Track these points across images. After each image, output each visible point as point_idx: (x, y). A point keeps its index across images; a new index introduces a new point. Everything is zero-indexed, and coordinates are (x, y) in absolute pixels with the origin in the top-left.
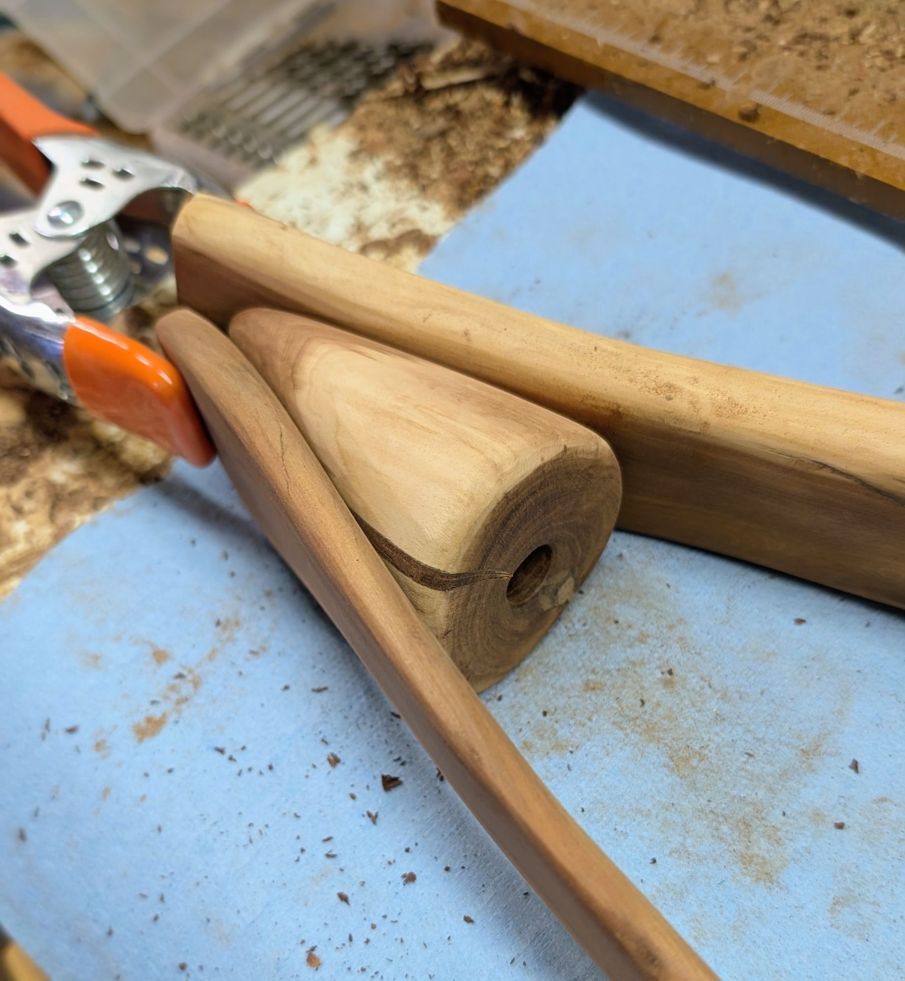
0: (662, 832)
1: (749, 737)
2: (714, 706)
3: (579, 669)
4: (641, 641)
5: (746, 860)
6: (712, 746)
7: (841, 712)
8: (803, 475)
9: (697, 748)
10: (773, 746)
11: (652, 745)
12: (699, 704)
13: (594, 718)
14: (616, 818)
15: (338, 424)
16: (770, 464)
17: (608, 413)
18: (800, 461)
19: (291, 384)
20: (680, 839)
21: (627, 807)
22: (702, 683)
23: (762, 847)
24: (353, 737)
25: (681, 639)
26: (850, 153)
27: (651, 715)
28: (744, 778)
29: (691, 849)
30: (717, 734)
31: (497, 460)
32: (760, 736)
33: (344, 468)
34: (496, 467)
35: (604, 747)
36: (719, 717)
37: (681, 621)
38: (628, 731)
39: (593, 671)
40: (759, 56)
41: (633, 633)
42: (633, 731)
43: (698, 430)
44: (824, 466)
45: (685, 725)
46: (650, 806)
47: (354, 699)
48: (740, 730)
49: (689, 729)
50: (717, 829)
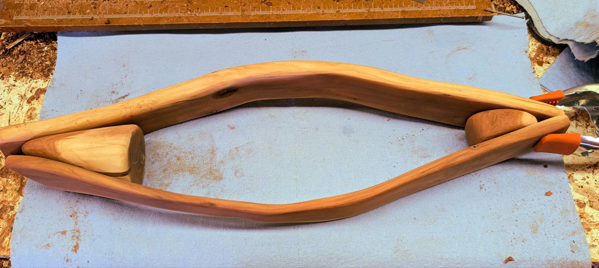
0: (198, 186)
1: (200, 157)
2: (190, 156)
3: (160, 168)
4: (168, 154)
5: (215, 178)
6: (195, 164)
7: (213, 140)
8: (176, 105)
9: (193, 166)
10: (206, 156)
11: (185, 172)
12: (187, 158)
13: (170, 176)
14: (188, 190)
15: (78, 156)
16: (168, 107)
17: (130, 117)
18: (173, 104)
19: (57, 154)
20: (202, 184)
21: (189, 187)
22: (185, 154)
23: (217, 174)
24: (123, 214)
25: (174, 148)
26: (136, 21)
27: (180, 167)
28: (205, 165)
29: (205, 185)
30: (194, 161)
31: (123, 144)
32: (202, 156)
33: (87, 164)
34: (124, 145)
35: (176, 179)
36: (192, 158)
37: (171, 144)
38: (178, 173)
39: (163, 167)
40: (99, 5)
41: (165, 154)
42: (179, 173)
43: (150, 110)
44: (179, 102)
45: (188, 164)
46: (193, 183)
47: (117, 207)
48: (198, 157)
49: (189, 164)
50: (207, 178)
